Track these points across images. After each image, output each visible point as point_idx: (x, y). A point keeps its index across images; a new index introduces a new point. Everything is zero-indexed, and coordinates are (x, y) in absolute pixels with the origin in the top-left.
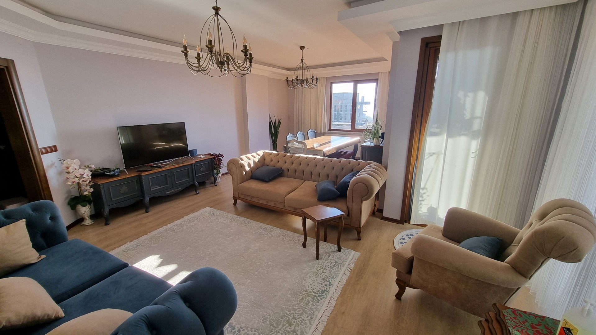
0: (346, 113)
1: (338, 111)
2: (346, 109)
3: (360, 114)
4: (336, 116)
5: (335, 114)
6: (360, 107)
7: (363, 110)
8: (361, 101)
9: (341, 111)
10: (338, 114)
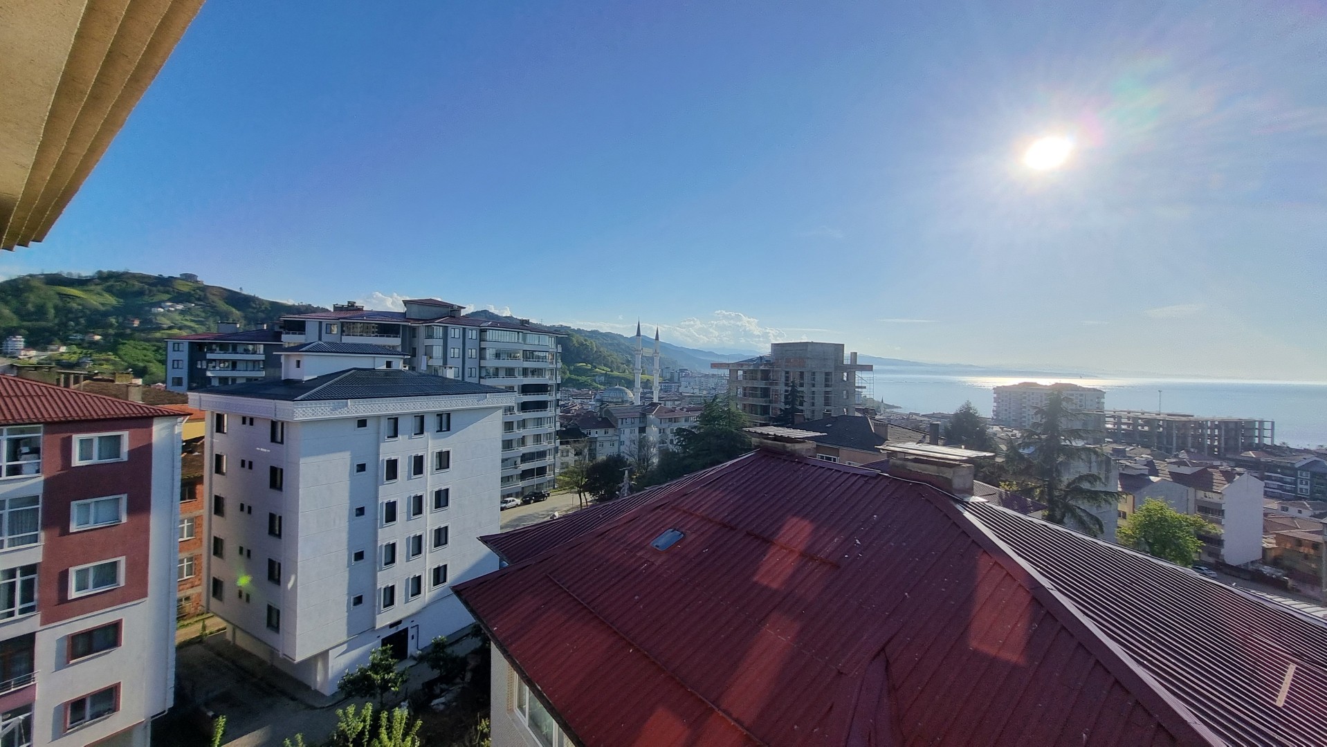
0: (813, 389)
1: (793, 386)
2: (814, 379)
3: (847, 392)
4: (789, 397)
5: (786, 391)
6: (848, 375)
7: (857, 385)
8: (849, 363)
9: (802, 385)
10: (794, 391)
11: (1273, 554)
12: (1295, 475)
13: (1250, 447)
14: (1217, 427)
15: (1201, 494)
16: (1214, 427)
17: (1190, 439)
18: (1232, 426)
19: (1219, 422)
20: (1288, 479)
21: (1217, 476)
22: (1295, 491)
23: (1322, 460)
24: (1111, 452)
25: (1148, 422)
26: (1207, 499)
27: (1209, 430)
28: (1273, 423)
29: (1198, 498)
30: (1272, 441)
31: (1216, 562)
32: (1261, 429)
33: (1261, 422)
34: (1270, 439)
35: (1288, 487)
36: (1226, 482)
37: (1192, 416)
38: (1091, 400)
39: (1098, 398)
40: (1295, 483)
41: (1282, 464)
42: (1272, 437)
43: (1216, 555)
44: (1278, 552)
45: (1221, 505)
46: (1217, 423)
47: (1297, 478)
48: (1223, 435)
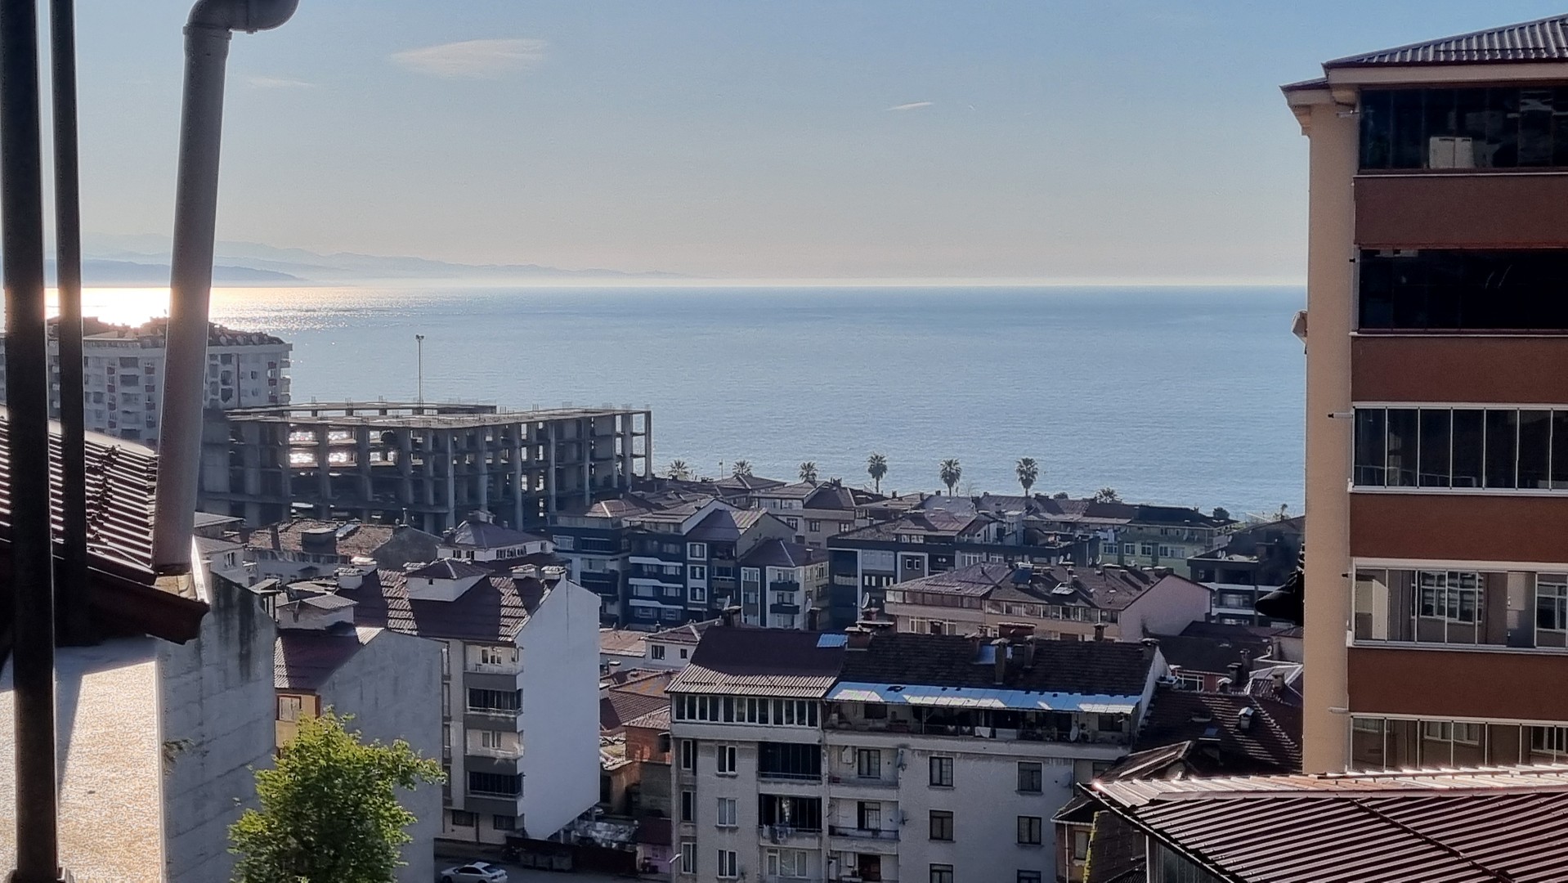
11: (622, 783)
12: (681, 557)
13: (604, 491)
14: (542, 437)
15: (475, 653)
16: (534, 439)
17: (484, 482)
18: (570, 432)
19: (545, 422)
20: (672, 567)
21: (510, 597)
22: (681, 599)
23: (728, 508)
24: (299, 548)
25: (393, 438)
26: (489, 667)
27: (524, 450)
28: (648, 415)
29: (471, 668)
30: (648, 465)
31: (508, 838)
32: (628, 435)
33: (627, 417)
34: (644, 459)
35: (672, 589)
36: (523, 612)
37: (493, 409)
38: (254, 375)
39: (272, 365)
40: (680, 578)
41: (661, 529)
42: (647, 456)
43: (508, 820)
44: (635, 775)
45: (515, 676)
46: (541, 426)
47: (685, 562)
48: (553, 462)
